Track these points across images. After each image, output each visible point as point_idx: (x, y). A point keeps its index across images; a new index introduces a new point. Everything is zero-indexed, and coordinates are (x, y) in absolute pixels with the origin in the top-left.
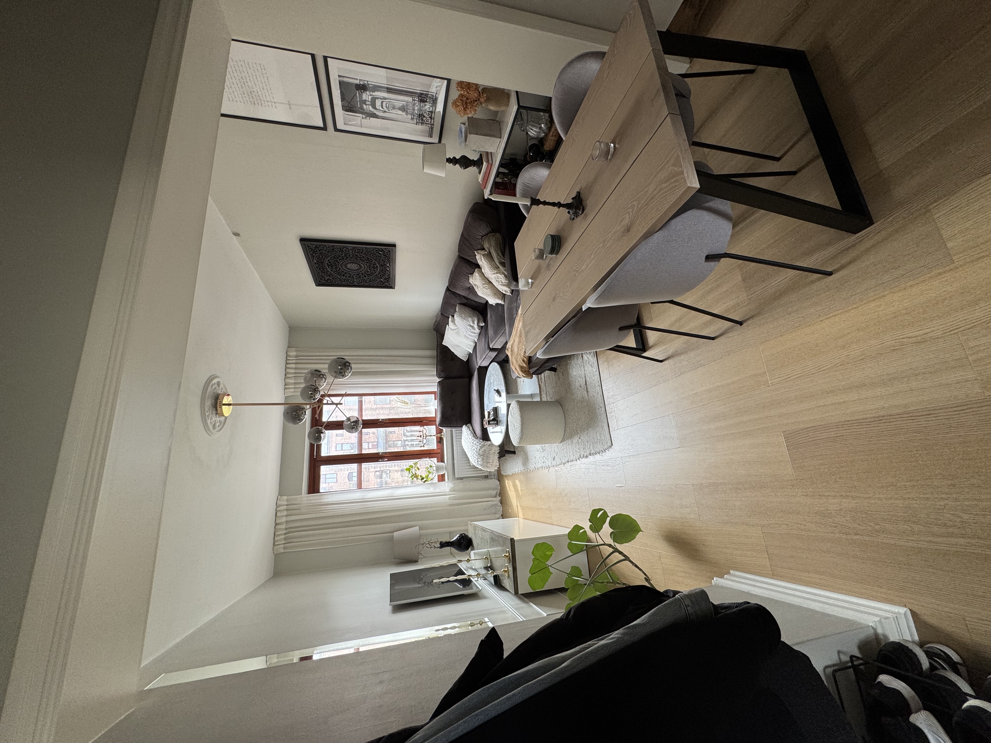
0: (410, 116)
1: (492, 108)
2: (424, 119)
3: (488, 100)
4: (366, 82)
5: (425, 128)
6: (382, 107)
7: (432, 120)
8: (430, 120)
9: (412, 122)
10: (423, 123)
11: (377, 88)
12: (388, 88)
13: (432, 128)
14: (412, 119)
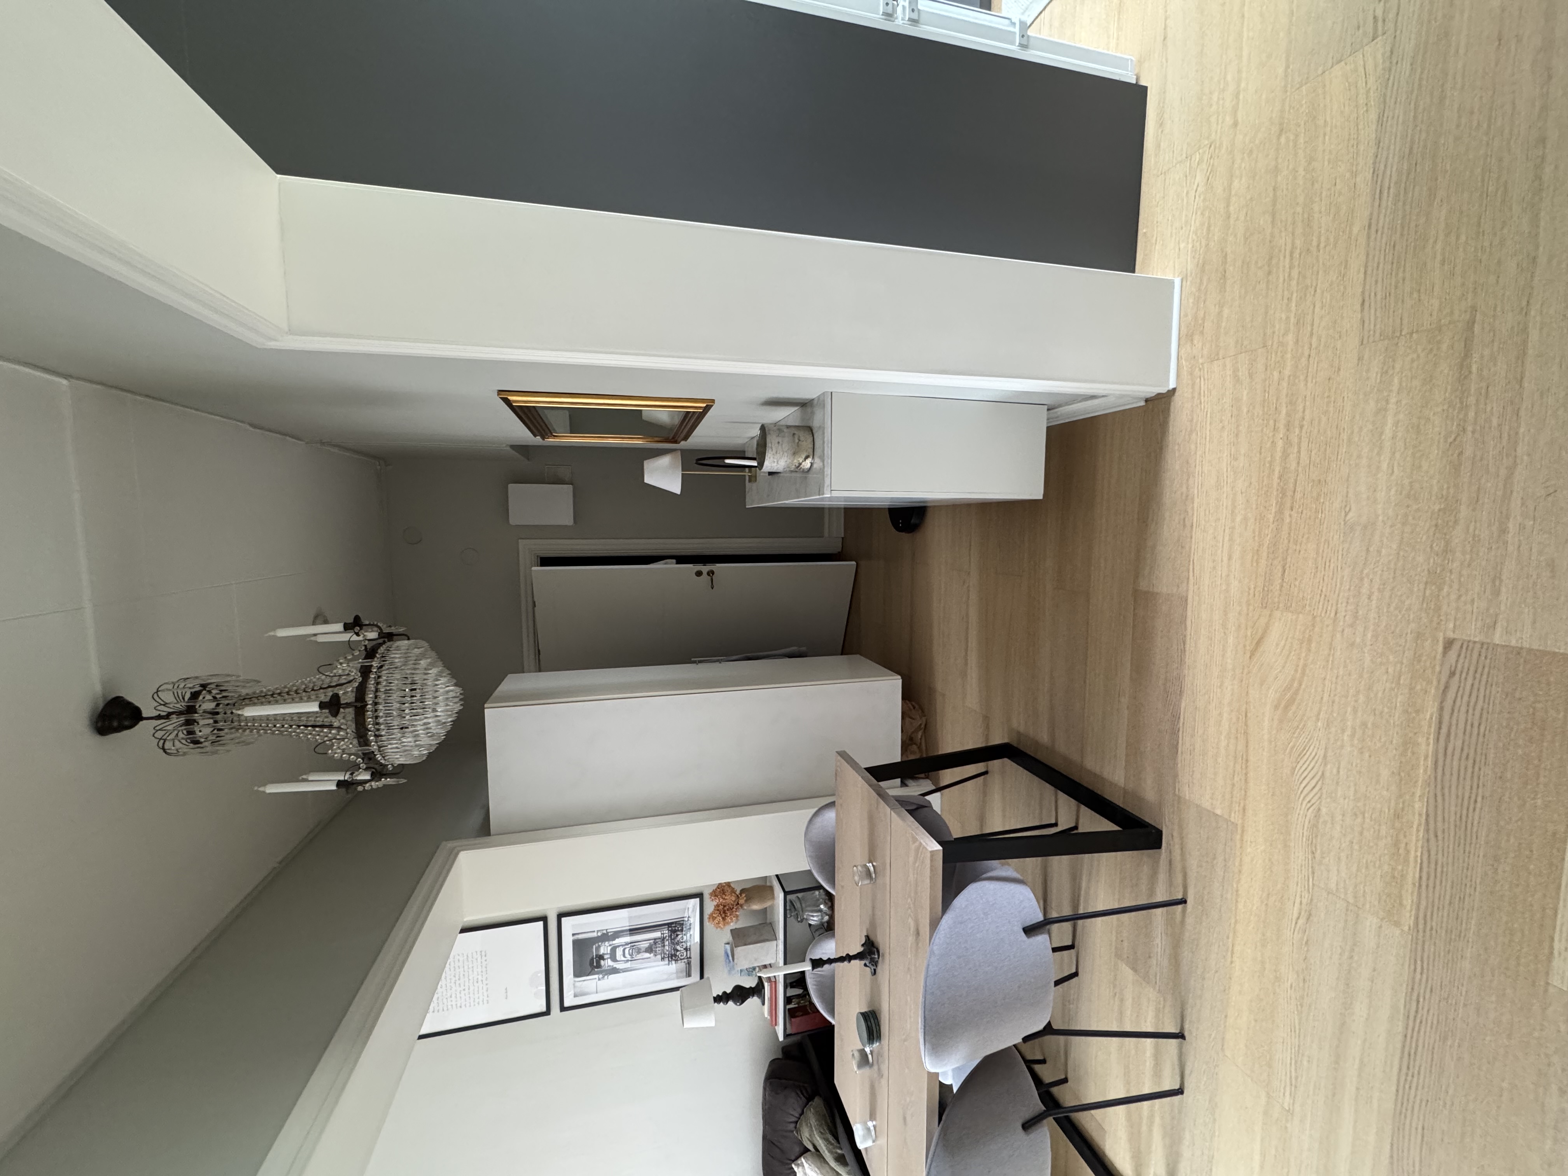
0: (659, 957)
1: (756, 907)
2: (678, 953)
3: (748, 900)
4: (605, 932)
5: (682, 965)
6: (624, 956)
7: (688, 952)
8: (685, 953)
9: (663, 963)
10: (677, 960)
11: (617, 934)
12: (631, 930)
13: (689, 963)
14: (663, 959)
